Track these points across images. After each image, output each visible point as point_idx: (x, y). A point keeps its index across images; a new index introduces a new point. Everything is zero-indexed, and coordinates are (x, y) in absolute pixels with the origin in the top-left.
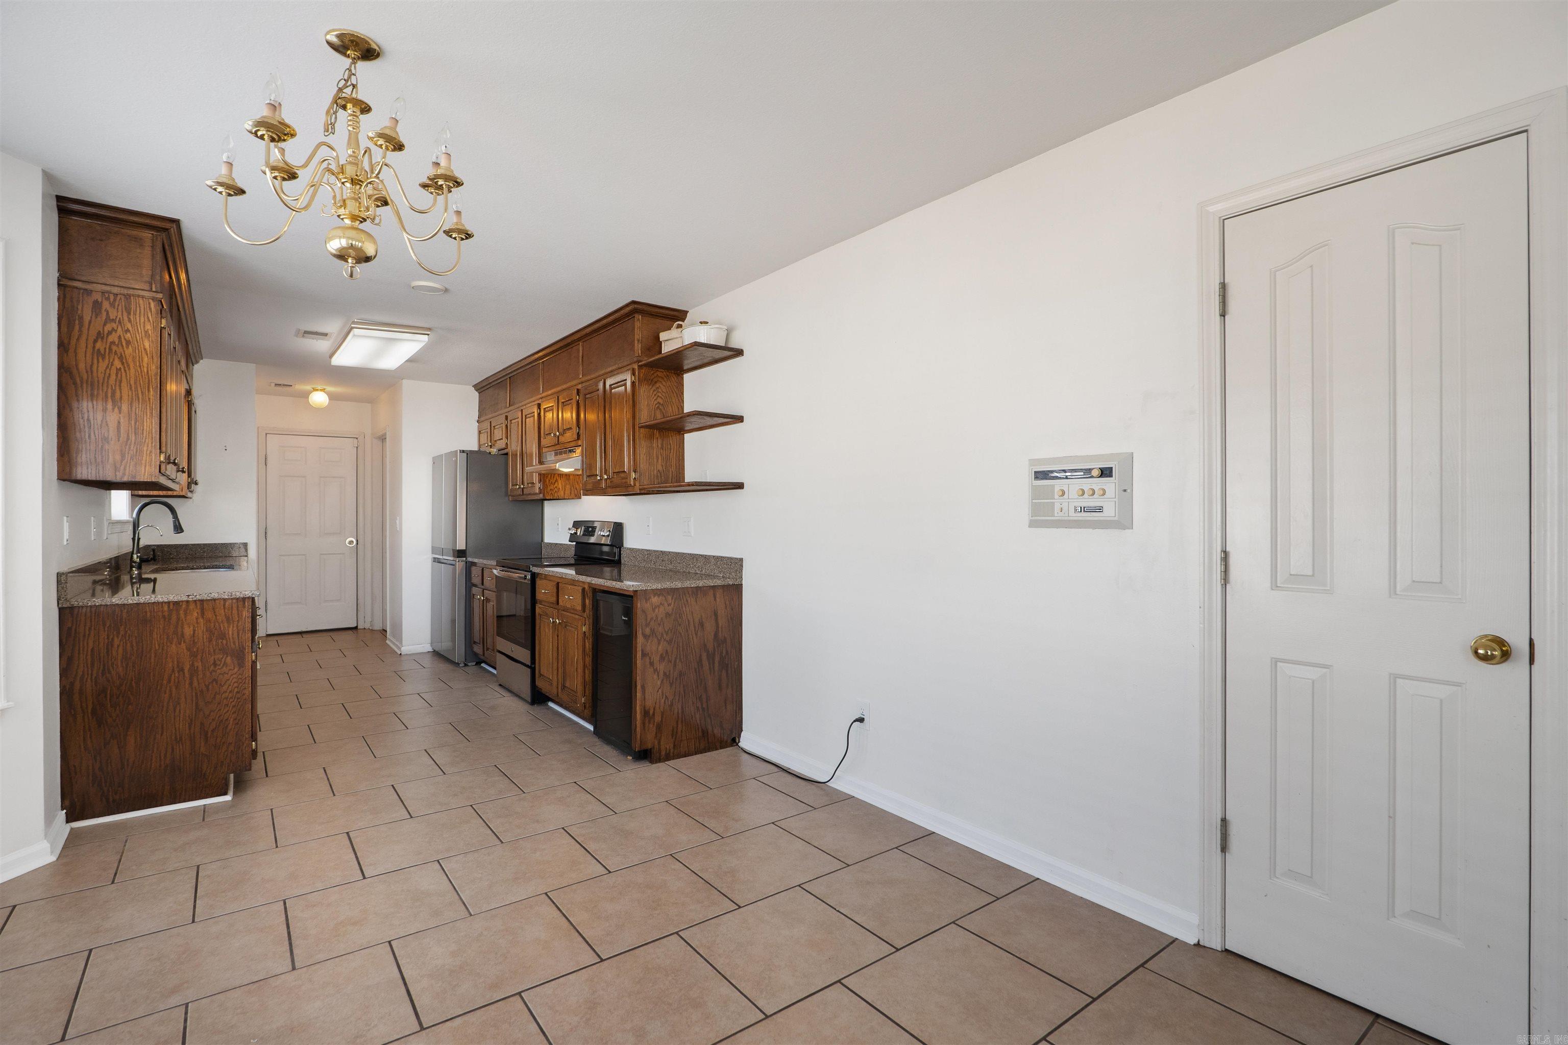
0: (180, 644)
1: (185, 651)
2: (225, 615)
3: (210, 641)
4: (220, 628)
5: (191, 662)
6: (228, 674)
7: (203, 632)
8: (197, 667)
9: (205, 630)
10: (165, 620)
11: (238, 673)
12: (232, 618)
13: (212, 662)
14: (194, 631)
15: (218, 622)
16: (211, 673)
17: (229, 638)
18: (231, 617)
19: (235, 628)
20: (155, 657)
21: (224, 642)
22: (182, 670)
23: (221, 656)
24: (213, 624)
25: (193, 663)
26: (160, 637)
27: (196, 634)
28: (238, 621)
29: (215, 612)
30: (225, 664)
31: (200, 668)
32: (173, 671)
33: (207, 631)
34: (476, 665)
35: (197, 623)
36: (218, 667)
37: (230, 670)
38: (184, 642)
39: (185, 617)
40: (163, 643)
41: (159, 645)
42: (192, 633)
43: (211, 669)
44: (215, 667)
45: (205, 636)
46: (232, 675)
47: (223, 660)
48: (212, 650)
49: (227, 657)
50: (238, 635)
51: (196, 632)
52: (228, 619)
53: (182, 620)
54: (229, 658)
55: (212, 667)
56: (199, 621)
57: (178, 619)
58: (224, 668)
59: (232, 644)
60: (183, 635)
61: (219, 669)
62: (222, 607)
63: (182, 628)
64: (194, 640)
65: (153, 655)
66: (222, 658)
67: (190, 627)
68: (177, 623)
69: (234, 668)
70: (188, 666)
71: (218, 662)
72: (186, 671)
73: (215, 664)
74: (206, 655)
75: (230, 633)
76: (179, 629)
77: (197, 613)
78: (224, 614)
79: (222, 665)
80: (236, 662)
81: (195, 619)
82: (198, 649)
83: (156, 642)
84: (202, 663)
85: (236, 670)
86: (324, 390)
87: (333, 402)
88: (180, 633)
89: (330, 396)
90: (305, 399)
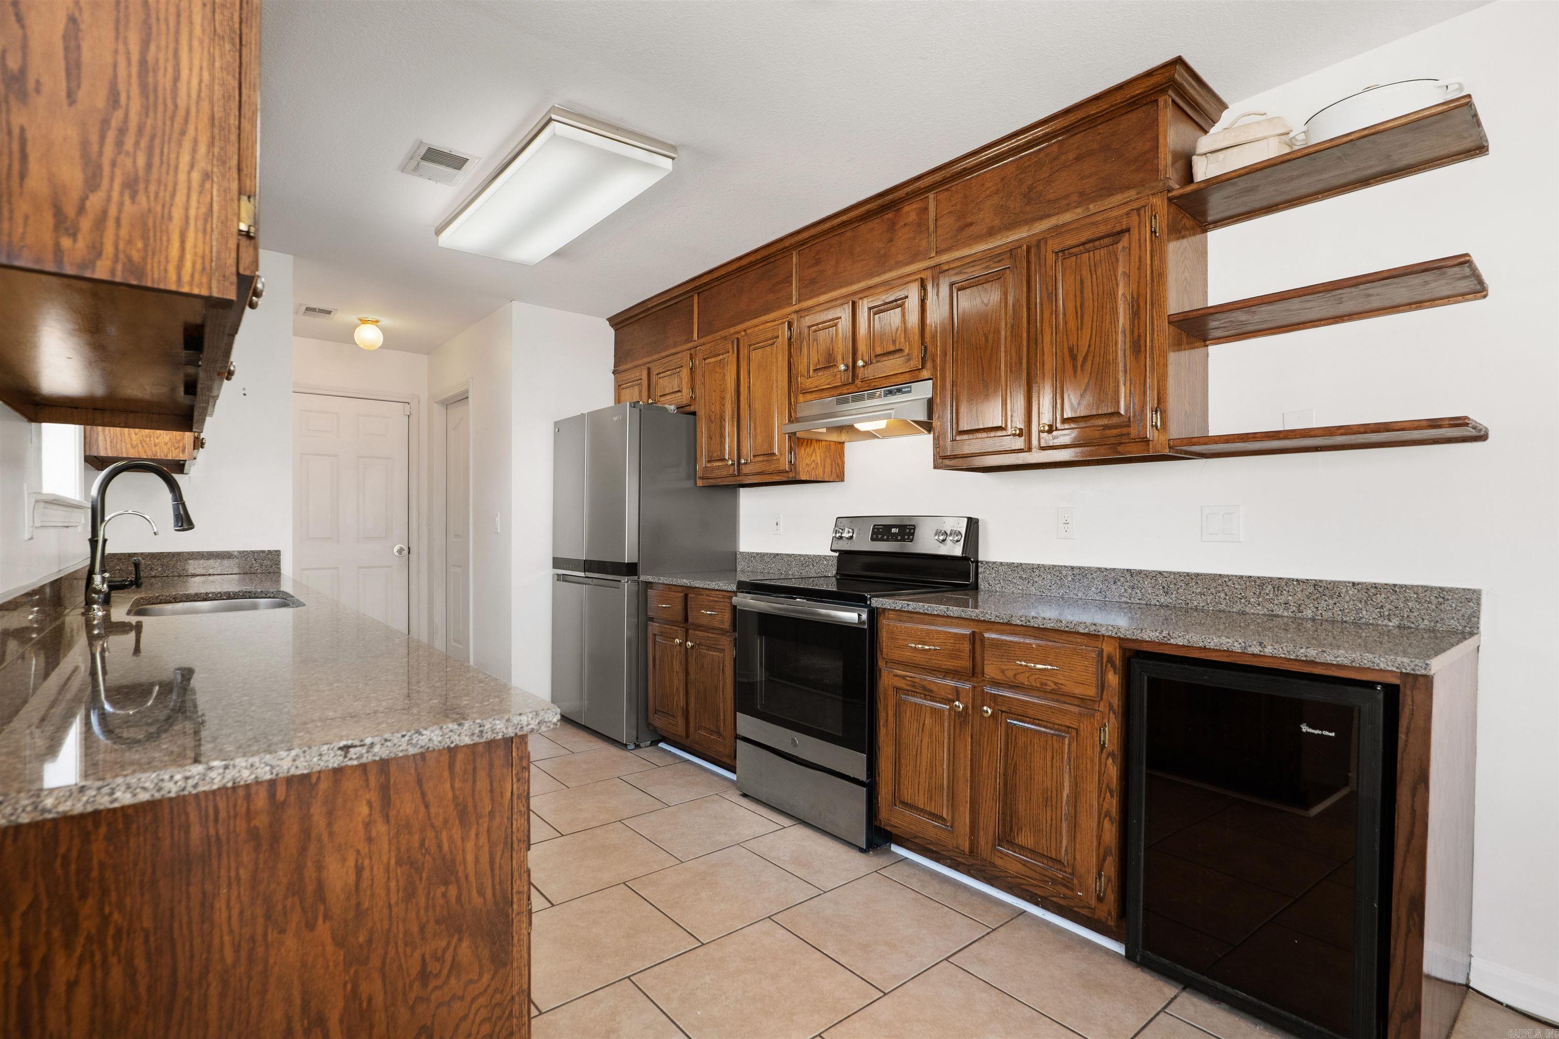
0: (311, 926)
1: (330, 948)
2: (455, 797)
3: (409, 894)
4: (440, 847)
5: (349, 987)
6: (462, 998)
7: (387, 870)
8: (370, 1000)
9: (393, 862)
10: (257, 848)
11: (491, 990)
12: (475, 807)
13: (415, 970)
14: (359, 870)
15: (432, 826)
16: (412, 1009)
17: (467, 878)
18: (470, 805)
19: (483, 840)
20: (223, 995)
21: (453, 891)
22: (321, 1021)
23: (444, 943)
24: (416, 838)
25: (355, 987)
26: (241, 913)
27: (365, 884)
28: (492, 814)
29: (423, 795)
30: (455, 966)
31: (379, 1000)
33: (399, 862)
34: (651, 745)
35: (370, 840)
36: (433, 983)
37: (471, 981)
38: (326, 917)
39: (330, 825)
40: (253, 939)
41: (237, 949)
42: (352, 878)
43: (412, 996)
44: (425, 985)
45: (393, 884)
46: (473, 1000)
47: (449, 954)
48: (415, 929)
49: (460, 940)
50: (492, 862)
51: (366, 874)
52: (463, 815)
53: (319, 839)
54: (465, 944)
55: (416, 986)
56: (374, 833)
57: (306, 833)
58: (453, 981)
59: (474, 893)
60: (320, 887)
61: (436, 988)
62: (446, 774)
63: (320, 867)
64: (358, 905)
65: (214, 991)
66: (445, 950)
67: (344, 859)
68: (303, 850)
69: (481, 975)
70: (341, 1004)
71: (434, 967)
73: (424, 976)
74: (397, 952)
75: (470, 858)
76: (310, 872)
77: (370, 804)
78: (450, 795)
79: (445, 972)
80: (485, 953)
81: (361, 826)
82: (371, 932)
83: (227, 938)
84: (384, 982)
85: (486, 977)
86: (377, 321)
87: (391, 341)
88: (311, 888)
89: (384, 331)
90: (347, 336)
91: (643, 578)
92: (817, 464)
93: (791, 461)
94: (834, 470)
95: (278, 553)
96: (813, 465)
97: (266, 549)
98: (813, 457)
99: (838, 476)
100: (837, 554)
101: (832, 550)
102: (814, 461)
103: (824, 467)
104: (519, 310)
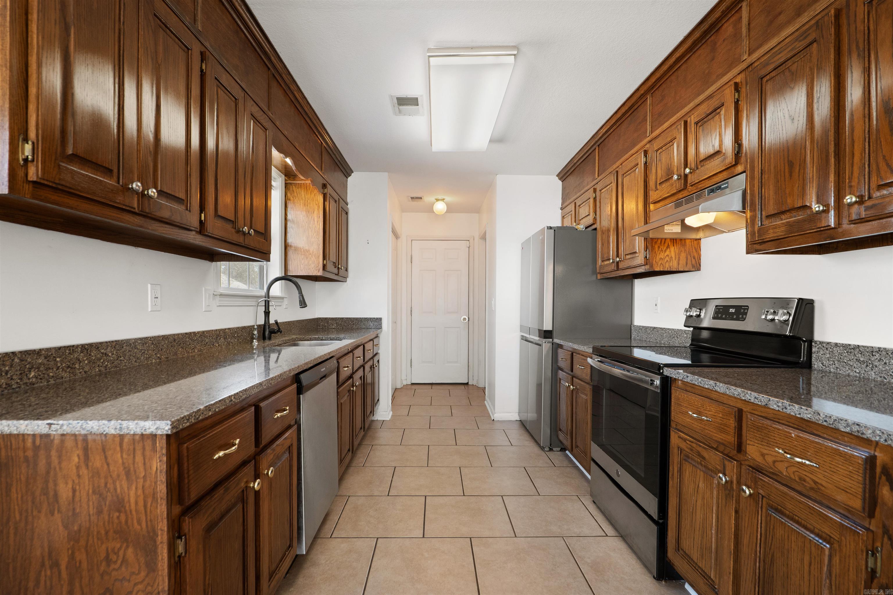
0: (53, 514)
1: (61, 528)
2: (123, 463)
3: (100, 512)
4: (115, 489)
5: (70, 552)
6: (129, 581)
7: (88, 494)
8: (80, 562)
9: (91, 491)
10: (28, 466)
11: (145, 582)
12: (135, 471)
13: (103, 555)
14: (74, 491)
15: (111, 476)
16: (102, 575)
17: (131, 511)
18: (132, 469)
19: (140, 492)
20: (15, 534)
21: (123, 518)
22: (56, 564)
23: (118, 545)
24: (103, 481)
25: (73, 553)
26: (22, 497)
27: (77, 499)
28: (145, 477)
29: (106, 458)
30: (124, 561)
31: (85, 565)
32: (43, 565)
33: (94, 492)
34: (560, 451)
35: (79, 476)
36: (113, 566)
37: (133, 573)
38: (59, 511)
39: (60, 463)
40: (27, 511)
41: (21, 514)
42: (71, 494)
43: (102, 569)
44: (108, 565)
45: (91, 503)
46: (136, 584)
47: (121, 553)
48: (103, 532)
49: (127, 547)
50: (145, 506)
51: (77, 493)
52: (128, 474)
53: (55, 469)
54: (130, 551)
55: (104, 563)
56: (81, 473)
57: (49, 464)
58: (123, 569)
59: (135, 521)
60: (56, 495)
61: (114, 569)
62: (118, 449)
63: (56, 485)
64: (74, 509)
65: (12, 531)
66: (119, 549)
67: (67, 483)
68: (48, 473)
69: (139, 573)
70: (66, 559)
71: (114, 557)
72: (63, 567)
73: (107, 558)
74: (93, 541)
75: (132, 500)
76: (51, 485)
77: (78, 456)
78: (120, 461)
79: (119, 562)
80: (142, 560)
81: (74, 468)
82: (80, 526)
83: (16, 507)
84: (87, 555)
85: (143, 574)
86: (444, 199)
87: (451, 209)
88: (51, 493)
89: (447, 205)
90: (430, 209)
91: (556, 341)
92: (672, 257)
93: (646, 257)
94: (689, 262)
95: (380, 319)
96: (667, 258)
97: (376, 317)
98: (668, 252)
99: (693, 266)
100: (692, 329)
101: (685, 326)
102: (668, 255)
103: (679, 260)
104: (501, 180)
